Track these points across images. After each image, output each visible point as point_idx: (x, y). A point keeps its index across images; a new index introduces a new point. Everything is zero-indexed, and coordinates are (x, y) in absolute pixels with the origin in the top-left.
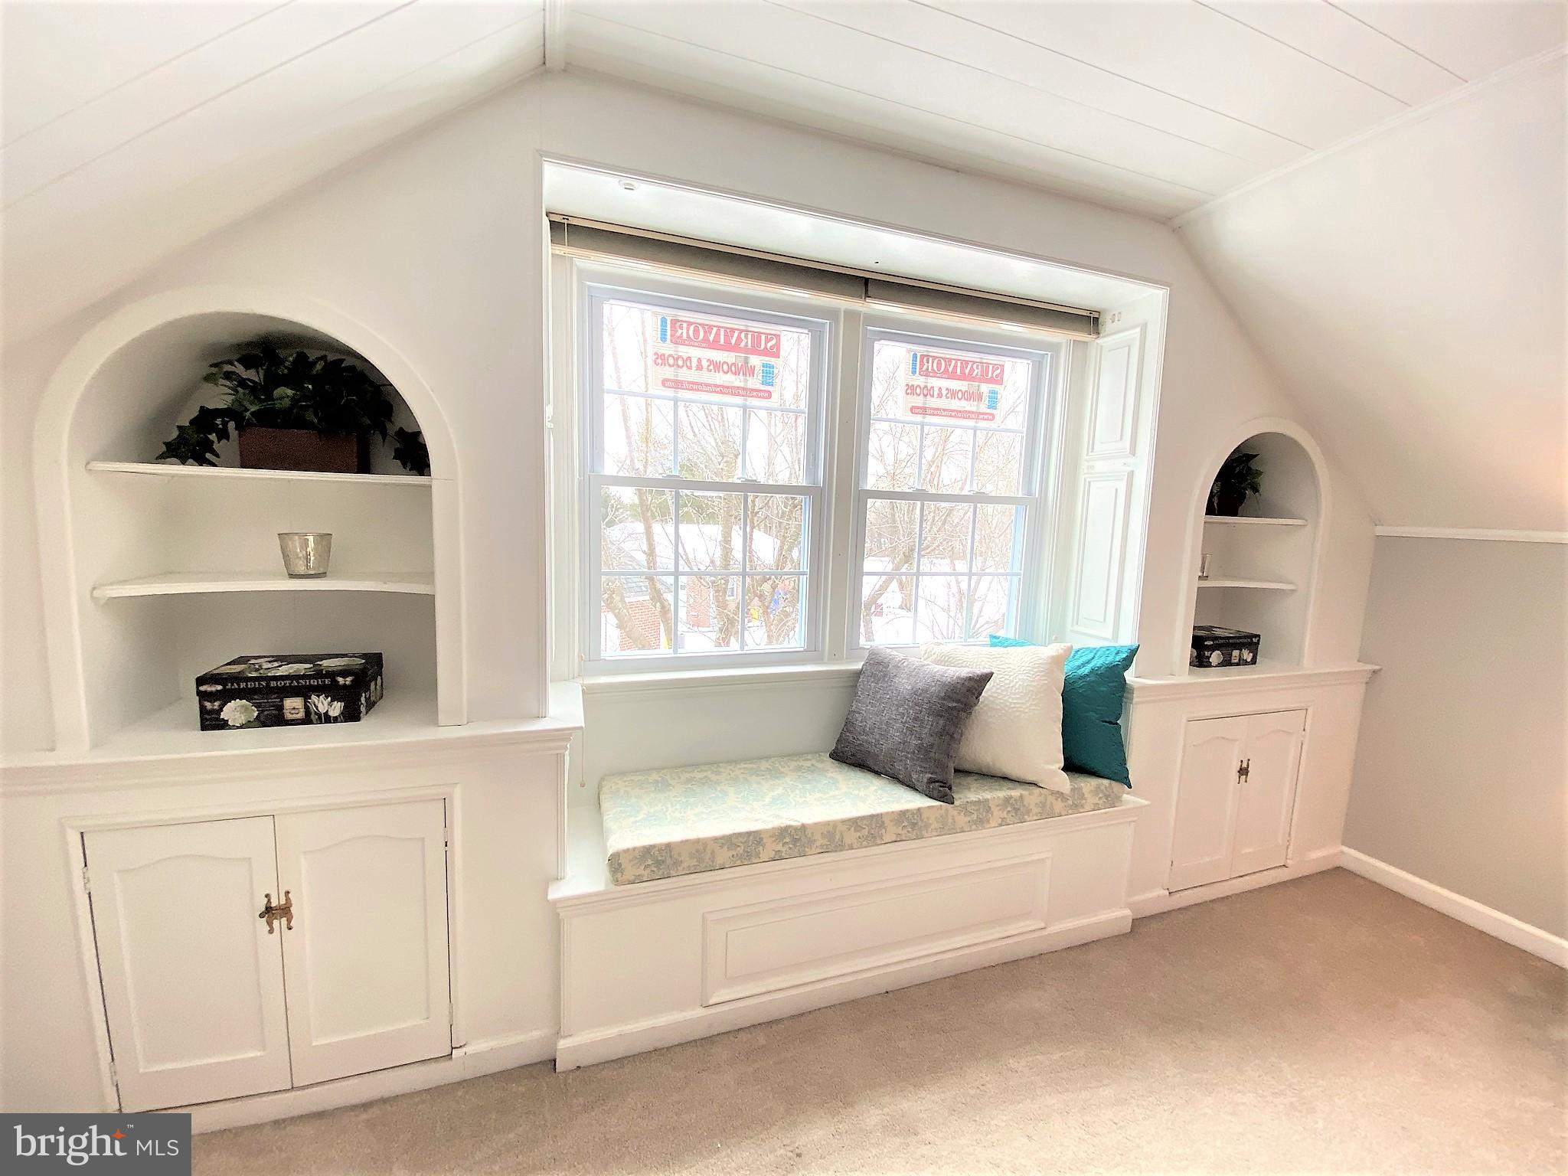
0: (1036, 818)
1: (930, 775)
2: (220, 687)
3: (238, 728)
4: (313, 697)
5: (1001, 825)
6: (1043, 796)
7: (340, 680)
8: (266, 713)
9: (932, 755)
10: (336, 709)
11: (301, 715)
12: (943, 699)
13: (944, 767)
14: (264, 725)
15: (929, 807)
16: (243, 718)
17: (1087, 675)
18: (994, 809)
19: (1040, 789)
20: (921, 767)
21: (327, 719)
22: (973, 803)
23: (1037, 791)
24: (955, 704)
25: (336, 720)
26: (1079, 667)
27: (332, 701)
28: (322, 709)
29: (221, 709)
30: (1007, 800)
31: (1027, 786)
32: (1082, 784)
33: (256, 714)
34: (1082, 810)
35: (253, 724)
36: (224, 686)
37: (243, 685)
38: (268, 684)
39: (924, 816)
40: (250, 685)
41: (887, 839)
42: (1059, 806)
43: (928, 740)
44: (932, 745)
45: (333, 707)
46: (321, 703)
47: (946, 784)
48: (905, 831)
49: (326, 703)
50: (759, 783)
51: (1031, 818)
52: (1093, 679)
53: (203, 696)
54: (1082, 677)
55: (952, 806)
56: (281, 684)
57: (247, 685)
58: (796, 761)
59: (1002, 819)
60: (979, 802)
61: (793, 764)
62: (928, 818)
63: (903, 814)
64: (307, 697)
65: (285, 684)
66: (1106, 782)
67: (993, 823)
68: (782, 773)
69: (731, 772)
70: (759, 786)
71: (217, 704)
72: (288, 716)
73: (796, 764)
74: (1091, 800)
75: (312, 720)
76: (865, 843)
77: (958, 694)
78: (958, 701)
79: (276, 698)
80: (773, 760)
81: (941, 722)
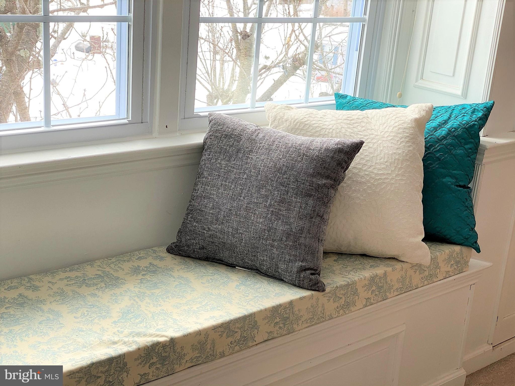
0: (396, 293)
1: (300, 263)
5: (366, 306)
6: (404, 271)
9: (302, 240)
12: (313, 176)
13: (313, 252)
15: (301, 299)
17: (444, 138)
18: (360, 290)
19: (400, 263)
20: (290, 255)
22: (342, 287)
23: (398, 266)
24: (324, 181)
26: (436, 129)
30: (372, 279)
31: (388, 262)
32: (438, 254)
34: (435, 280)
39: (296, 309)
41: (259, 339)
42: (416, 279)
43: (296, 225)
44: (302, 230)
47: (315, 271)
48: (277, 328)
50: (94, 295)
51: (392, 295)
52: (449, 141)
54: (440, 140)
55: (322, 293)
58: (128, 261)
59: (367, 299)
60: (348, 285)
61: (127, 266)
62: (299, 310)
63: (275, 310)
66: (457, 248)
67: (359, 305)
68: (118, 278)
69: (50, 285)
70: (96, 298)
73: (130, 264)
74: (444, 268)
76: (237, 348)
77: (327, 169)
78: (328, 177)
80: (98, 263)
81: (311, 202)
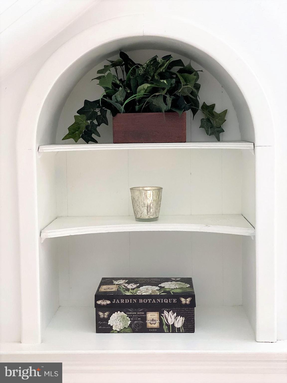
2: (109, 302)
3: (118, 332)
4: (165, 312)
7: (183, 300)
8: (136, 322)
10: (179, 322)
11: (157, 325)
14: (134, 331)
16: (121, 325)
21: (173, 329)
25: (179, 331)
27: (176, 316)
28: (170, 322)
29: (109, 318)
33: (129, 322)
35: (126, 330)
36: (112, 301)
37: (122, 301)
38: (138, 301)
40: (127, 301)
45: (177, 320)
46: (169, 317)
49: (173, 317)
53: (98, 308)
56: (145, 301)
57: (125, 301)
64: (161, 313)
65: (148, 301)
71: (106, 314)
72: (149, 326)
75: (164, 330)
79: (141, 312)
